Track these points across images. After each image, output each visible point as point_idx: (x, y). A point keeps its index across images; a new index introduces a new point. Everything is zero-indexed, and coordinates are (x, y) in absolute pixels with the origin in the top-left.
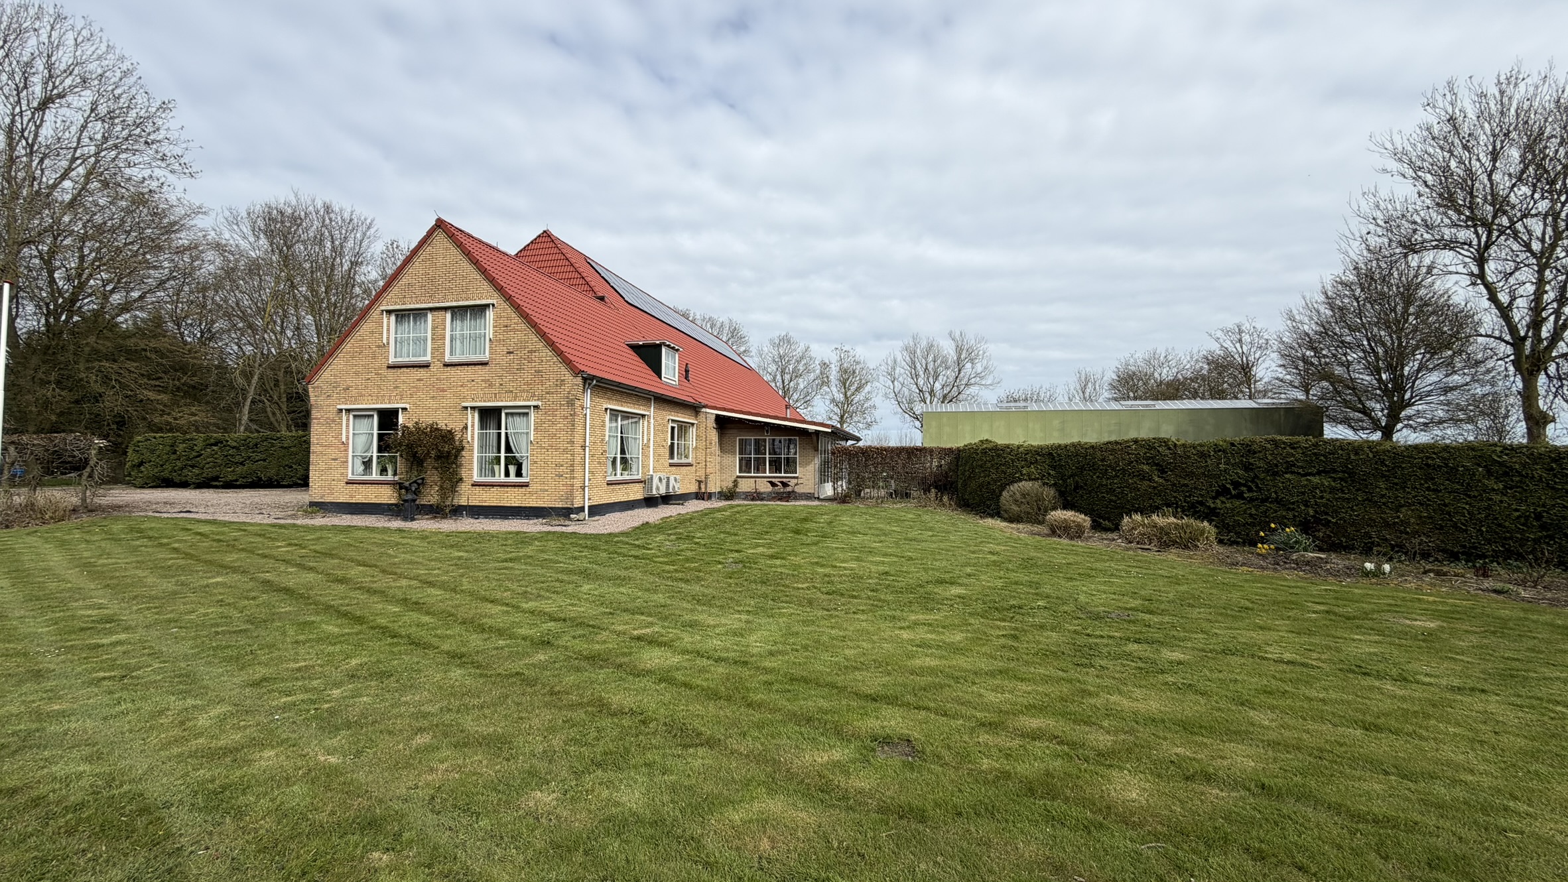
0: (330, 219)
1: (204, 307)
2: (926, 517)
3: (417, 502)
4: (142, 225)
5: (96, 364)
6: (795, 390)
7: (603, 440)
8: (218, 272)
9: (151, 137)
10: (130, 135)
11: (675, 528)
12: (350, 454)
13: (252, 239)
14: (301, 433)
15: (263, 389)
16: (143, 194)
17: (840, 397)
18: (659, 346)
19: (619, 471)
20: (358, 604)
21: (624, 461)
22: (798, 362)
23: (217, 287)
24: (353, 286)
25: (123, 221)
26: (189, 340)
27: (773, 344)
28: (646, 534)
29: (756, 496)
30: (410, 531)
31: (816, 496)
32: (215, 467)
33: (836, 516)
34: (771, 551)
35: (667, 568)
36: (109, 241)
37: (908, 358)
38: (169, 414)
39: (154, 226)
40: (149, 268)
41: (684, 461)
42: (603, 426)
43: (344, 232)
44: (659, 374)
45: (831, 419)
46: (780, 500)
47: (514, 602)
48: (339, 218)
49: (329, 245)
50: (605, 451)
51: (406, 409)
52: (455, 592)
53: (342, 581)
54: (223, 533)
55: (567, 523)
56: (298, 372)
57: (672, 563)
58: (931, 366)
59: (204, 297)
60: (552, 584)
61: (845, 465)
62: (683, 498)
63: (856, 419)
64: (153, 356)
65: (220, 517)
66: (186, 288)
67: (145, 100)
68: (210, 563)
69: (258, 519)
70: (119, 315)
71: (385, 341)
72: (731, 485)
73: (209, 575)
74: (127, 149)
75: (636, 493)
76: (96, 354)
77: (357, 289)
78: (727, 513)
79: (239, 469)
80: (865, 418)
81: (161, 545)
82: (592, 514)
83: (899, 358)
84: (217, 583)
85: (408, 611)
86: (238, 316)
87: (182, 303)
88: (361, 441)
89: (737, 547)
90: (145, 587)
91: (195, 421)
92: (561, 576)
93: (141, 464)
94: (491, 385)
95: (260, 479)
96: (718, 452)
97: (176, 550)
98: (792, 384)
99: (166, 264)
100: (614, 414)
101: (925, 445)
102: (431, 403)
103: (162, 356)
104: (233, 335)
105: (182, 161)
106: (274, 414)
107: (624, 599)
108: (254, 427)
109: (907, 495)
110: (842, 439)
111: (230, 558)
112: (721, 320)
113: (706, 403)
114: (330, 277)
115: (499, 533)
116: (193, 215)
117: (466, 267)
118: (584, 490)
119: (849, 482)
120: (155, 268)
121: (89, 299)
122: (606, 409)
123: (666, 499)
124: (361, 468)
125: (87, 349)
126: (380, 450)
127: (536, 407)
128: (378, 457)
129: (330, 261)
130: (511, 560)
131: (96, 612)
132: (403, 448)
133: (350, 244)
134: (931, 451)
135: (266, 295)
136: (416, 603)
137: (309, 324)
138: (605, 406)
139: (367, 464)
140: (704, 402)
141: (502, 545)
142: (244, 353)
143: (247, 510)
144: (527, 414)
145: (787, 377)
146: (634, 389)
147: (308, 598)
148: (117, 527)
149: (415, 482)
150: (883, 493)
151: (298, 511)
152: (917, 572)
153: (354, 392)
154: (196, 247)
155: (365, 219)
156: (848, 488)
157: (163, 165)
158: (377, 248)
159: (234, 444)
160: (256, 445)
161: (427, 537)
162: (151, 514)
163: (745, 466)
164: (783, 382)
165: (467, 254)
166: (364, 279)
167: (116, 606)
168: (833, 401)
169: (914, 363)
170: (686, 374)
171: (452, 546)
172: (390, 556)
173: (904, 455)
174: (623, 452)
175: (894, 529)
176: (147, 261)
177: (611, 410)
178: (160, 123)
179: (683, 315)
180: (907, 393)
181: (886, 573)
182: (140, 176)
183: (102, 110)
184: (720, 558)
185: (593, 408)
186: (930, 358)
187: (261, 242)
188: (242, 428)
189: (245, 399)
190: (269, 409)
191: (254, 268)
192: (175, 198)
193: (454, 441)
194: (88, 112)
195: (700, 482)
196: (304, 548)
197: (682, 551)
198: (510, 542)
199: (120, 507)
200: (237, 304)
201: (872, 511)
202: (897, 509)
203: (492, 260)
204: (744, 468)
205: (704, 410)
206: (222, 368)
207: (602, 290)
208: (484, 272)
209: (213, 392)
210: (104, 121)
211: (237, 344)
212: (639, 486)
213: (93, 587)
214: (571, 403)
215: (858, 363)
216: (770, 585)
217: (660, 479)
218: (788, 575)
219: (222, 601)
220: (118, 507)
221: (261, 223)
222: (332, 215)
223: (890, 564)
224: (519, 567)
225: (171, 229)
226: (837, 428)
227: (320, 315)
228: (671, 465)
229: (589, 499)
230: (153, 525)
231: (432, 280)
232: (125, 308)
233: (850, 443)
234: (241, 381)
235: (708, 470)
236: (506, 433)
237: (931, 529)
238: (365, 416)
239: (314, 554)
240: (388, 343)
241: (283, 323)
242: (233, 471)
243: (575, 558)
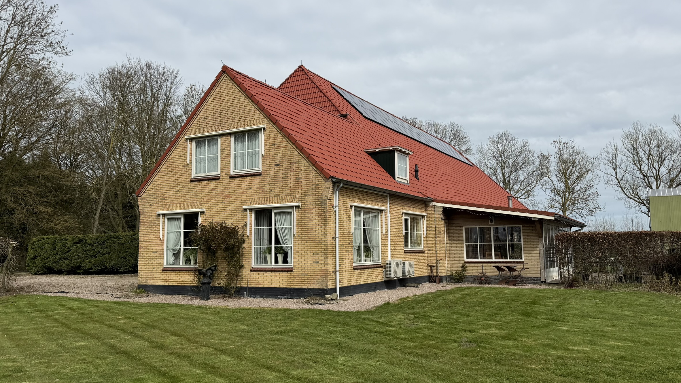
0: (150, 74)
1: (73, 144)
2: (661, 302)
3: (211, 285)
4: (38, 92)
5: (12, 189)
6: (516, 181)
7: (349, 232)
8: (81, 119)
9: (44, 32)
10: (33, 32)
11: (413, 308)
12: (165, 248)
13: (102, 94)
14: (132, 232)
15: (108, 201)
16: (39, 71)
17: (561, 186)
18: (393, 151)
19: (363, 258)
20: (172, 366)
21: (367, 249)
22: (517, 156)
23: (80, 130)
24: (166, 121)
25: (27, 90)
26: (64, 168)
27: (492, 141)
28: (388, 313)
29: (483, 280)
30: (207, 308)
31: (543, 280)
32: (78, 259)
33: (564, 299)
34: (502, 332)
35: (408, 344)
36: (20, 105)
37: (629, 146)
38: (52, 221)
39: (45, 91)
40: (41, 120)
41: (417, 248)
42: (350, 220)
43: (159, 82)
44: (393, 175)
45: (552, 207)
46: (507, 283)
47: (285, 369)
48: (156, 72)
49: (149, 92)
50: (351, 241)
51: (203, 212)
52: (241, 359)
53: (161, 347)
54: (83, 308)
55: (323, 301)
56: (131, 187)
57: (412, 340)
58: (654, 152)
59: (73, 138)
60: (314, 355)
61: (571, 250)
62: (416, 281)
63: (578, 206)
64: (43, 181)
65: (82, 296)
66: (63, 133)
67: (41, 7)
68: (76, 330)
69: (105, 298)
70: (24, 154)
71: (188, 162)
72: (459, 269)
73: (76, 339)
74: (31, 42)
75: (377, 276)
76: (12, 182)
77: (169, 123)
78: (458, 295)
79: (93, 260)
80: (587, 205)
81: (48, 316)
82: (341, 295)
83: (620, 145)
84: (82, 346)
85: (208, 373)
86: (93, 149)
87: (60, 143)
88: (173, 237)
89: (469, 327)
90: (39, 347)
91: (67, 226)
92: (321, 348)
93: (35, 257)
94: (263, 191)
95: (106, 267)
96: (446, 240)
97: (56, 320)
98: (512, 177)
99: (51, 117)
100: (358, 210)
101: (654, 229)
102: (220, 207)
103: (48, 180)
104: (90, 163)
105: (62, 45)
106: (114, 219)
107: (373, 371)
108: (102, 229)
109: (638, 280)
110: (566, 226)
111: (89, 327)
112: (444, 124)
113: (434, 197)
114: (150, 117)
115: (272, 309)
116: (67, 81)
117: (244, 101)
118: (335, 274)
119: (576, 267)
120: (45, 120)
121: (8, 145)
122: (351, 206)
123: (403, 282)
124: (172, 259)
125: (6, 179)
126: (185, 245)
127: (297, 207)
128: (184, 250)
129: (150, 105)
130: (281, 333)
131: (12, 364)
132: (202, 242)
133: (163, 91)
134: (661, 236)
135: (109, 132)
136: (213, 367)
137: (137, 151)
138: (350, 204)
139: (176, 255)
140: (432, 197)
141: (274, 320)
142: (96, 175)
143: (98, 291)
144: (290, 213)
145: (507, 170)
146: (373, 188)
147: (139, 360)
148: (22, 303)
149: (210, 269)
150: (611, 277)
151: (130, 292)
152: (656, 358)
153: (167, 201)
154: (69, 103)
155: (173, 72)
156: (574, 272)
157: (51, 50)
158: (181, 92)
159: (90, 242)
160: (104, 242)
161: (219, 313)
162: (41, 293)
163: (472, 252)
164: (504, 175)
165: (245, 91)
166: (172, 116)
167: (23, 361)
168: (554, 190)
169: (636, 150)
170: (415, 173)
171: (237, 321)
172: (194, 328)
173: (631, 241)
174: (366, 241)
175: (627, 313)
176: (40, 116)
177: (355, 207)
178: (49, 21)
179: (410, 124)
180: (630, 179)
181: (622, 357)
182: (38, 59)
183: (18, 18)
184: (455, 337)
185: (341, 205)
186: (654, 144)
187: (108, 96)
188: (95, 230)
189: (97, 209)
190: (111, 216)
191: (103, 114)
192: (57, 71)
193: (237, 236)
194: (10, 21)
195: (431, 267)
196: (135, 321)
197: (420, 329)
198: (279, 317)
199: (23, 288)
200: (93, 141)
201: (601, 295)
202: (628, 293)
203: (262, 94)
204: (470, 254)
205: (432, 203)
206: (83, 187)
207: (345, 109)
208: (256, 103)
209: (77, 204)
210: (19, 25)
211: (92, 169)
212: (379, 271)
213: (10, 346)
214: (324, 203)
215: (578, 153)
216: (504, 365)
217: (397, 264)
218: (521, 356)
219: (85, 359)
220: (22, 289)
221: (107, 82)
222: (151, 71)
223: (625, 348)
224: (288, 339)
225: (54, 92)
226: (560, 216)
227: (144, 144)
228: (406, 252)
229: (340, 282)
230: (43, 302)
231: (220, 113)
232: (28, 149)
233: (574, 229)
234: (94, 195)
235: (438, 256)
236: (275, 229)
237: (667, 314)
238: (175, 219)
239: (141, 326)
240: (191, 163)
241: (120, 152)
242: (89, 262)
243: (331, 333)
